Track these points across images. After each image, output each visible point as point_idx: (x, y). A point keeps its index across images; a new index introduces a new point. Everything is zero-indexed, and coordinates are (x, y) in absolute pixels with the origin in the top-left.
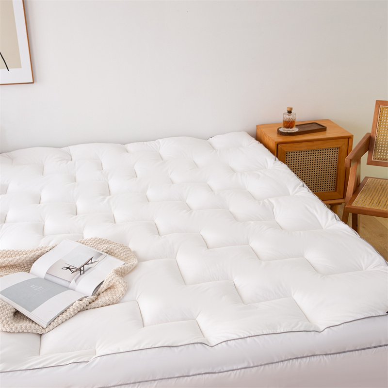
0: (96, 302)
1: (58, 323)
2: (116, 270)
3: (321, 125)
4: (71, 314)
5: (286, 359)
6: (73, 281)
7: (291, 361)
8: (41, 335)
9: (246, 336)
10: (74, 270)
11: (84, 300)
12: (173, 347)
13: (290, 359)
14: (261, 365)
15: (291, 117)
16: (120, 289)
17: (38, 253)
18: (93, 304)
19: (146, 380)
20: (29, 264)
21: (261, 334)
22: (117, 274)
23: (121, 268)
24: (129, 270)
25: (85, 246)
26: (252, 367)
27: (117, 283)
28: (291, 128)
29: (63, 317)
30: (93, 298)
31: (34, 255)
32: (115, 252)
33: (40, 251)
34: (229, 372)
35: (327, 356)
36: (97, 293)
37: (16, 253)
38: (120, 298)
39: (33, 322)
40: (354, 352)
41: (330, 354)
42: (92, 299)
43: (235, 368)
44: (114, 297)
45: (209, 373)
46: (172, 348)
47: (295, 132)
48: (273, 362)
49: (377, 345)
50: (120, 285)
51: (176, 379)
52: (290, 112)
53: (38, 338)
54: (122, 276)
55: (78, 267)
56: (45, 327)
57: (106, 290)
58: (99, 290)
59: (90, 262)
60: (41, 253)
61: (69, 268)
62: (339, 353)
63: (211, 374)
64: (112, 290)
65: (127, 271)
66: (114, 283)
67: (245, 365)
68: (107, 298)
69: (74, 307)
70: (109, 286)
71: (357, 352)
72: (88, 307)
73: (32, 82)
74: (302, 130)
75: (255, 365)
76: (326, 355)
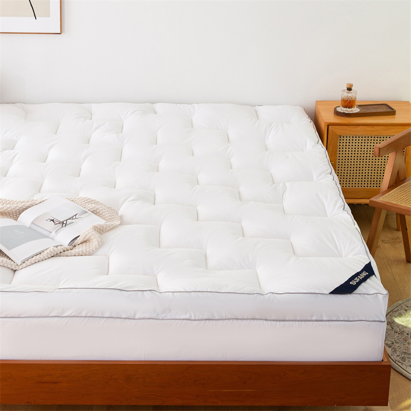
0: (70, 251)
1: (31, 262)
2: (94, 226)
3: (391, 108)
4: (44, 257)
5: (227, 318)
6: (54, 231)
7: (231, 320)
8: (15, 271)
9: (191, 291)
10: (57, 223)
11: (59, 248)
12: (124, 290)
13: (231, 319)
14: (202, 320)
15: (350, 95)
16: (94, 243)
17: (28, 204)
18: (66, 252)
19: (95, 316)
20: (17, 213)
21: (206, 291)
22: (95, 230)
23: (100, 225)
24: (108, 229)
25: (74, 204)
26: (194, 320)
27: (92, 237)
28: (349, 108)
29: (36, 258)
30: (69, 247)
31: (24, 205)
32: (101, 212)
33: (30, 203)
34: (172, 321)
35: (267, 322)
36: (73, 244)
37: (8, 202)
38: (93, 251)
39: (10, 259)
40: (294, 322)
41: (271, 320)
42: (67, 248)
43: (177, 318)
44: (88, 250)
45: (153, 319)
46: (123, 292)
47: (353, 113)
48: (214, 318)
49: (318, 319)
50: (95, 239)
51: (122, 320)
52: (349, 89)
53: (12, 272)
54: (100, 233)
55: (61, 221)
56: (19, 265)
57: (81, 243)
58: (76, 242)
59: (74, 217)
60: (31, 204)
61: (53, 220)
62: (280, 321)
63: (154, 320)
64: (88, 243)
65: (106, 229)
66: (90, 237)
67: (187, 316)
68: (81, 249)
69: (48, 251)
70: (85, 240)
71: (297, 322)
72: (61, 254)
73: (60, 32)
74: (364, 111)
75: (197, 318)
76: (266, 320)
